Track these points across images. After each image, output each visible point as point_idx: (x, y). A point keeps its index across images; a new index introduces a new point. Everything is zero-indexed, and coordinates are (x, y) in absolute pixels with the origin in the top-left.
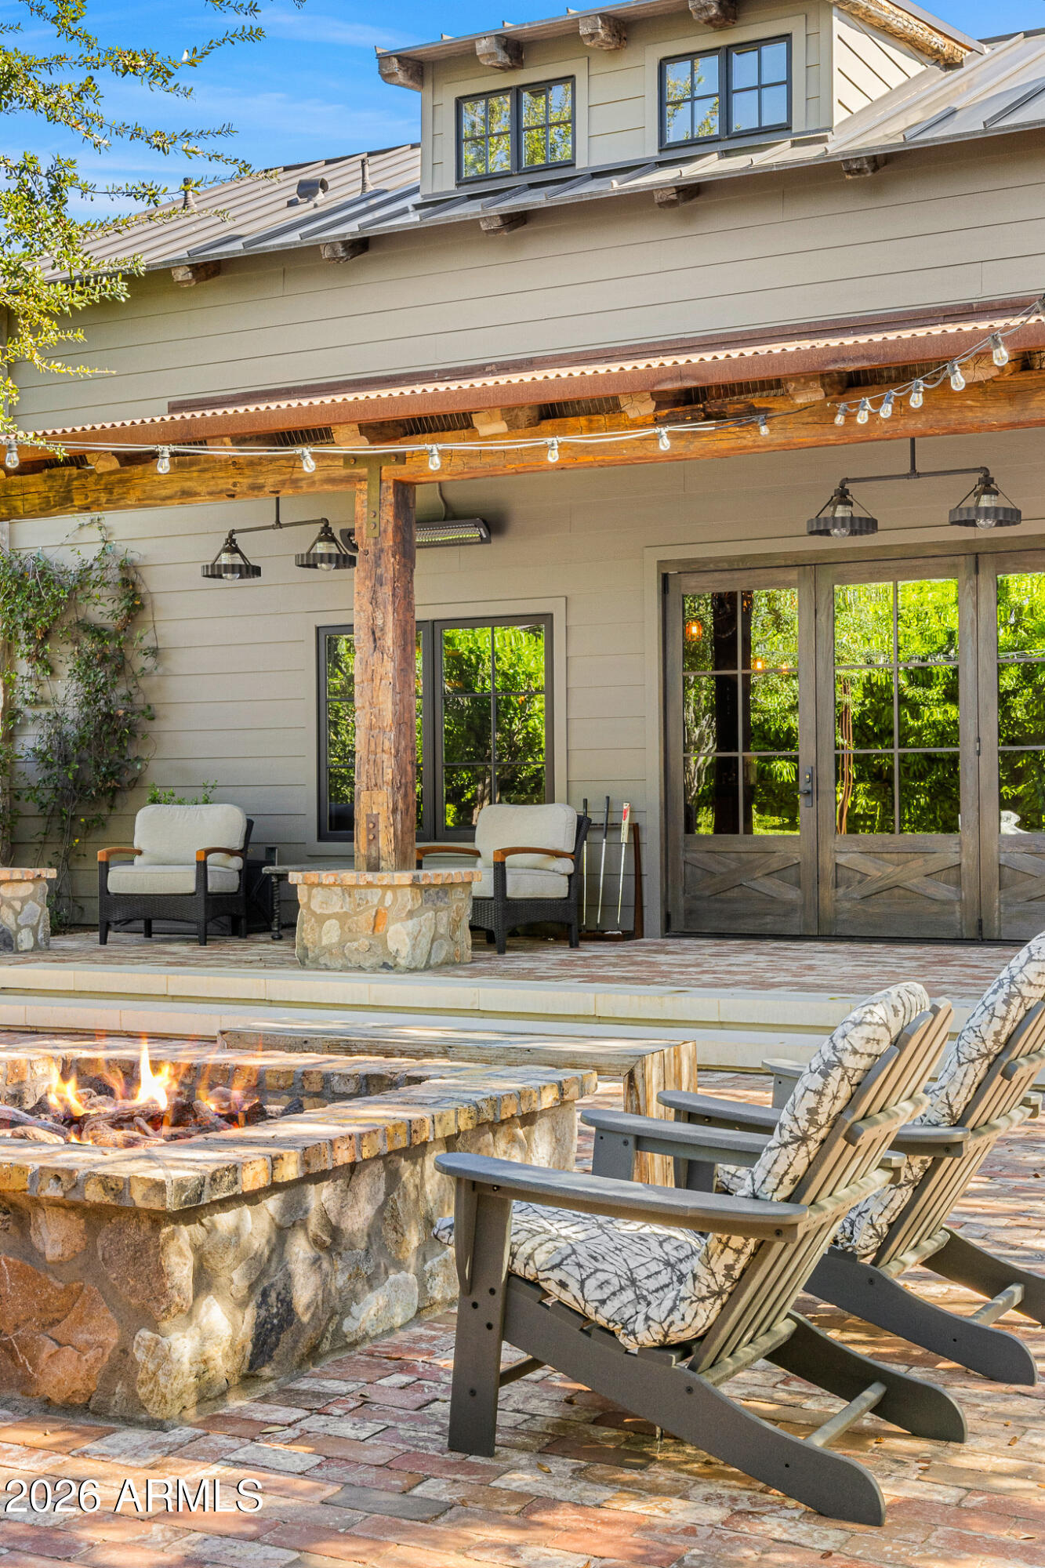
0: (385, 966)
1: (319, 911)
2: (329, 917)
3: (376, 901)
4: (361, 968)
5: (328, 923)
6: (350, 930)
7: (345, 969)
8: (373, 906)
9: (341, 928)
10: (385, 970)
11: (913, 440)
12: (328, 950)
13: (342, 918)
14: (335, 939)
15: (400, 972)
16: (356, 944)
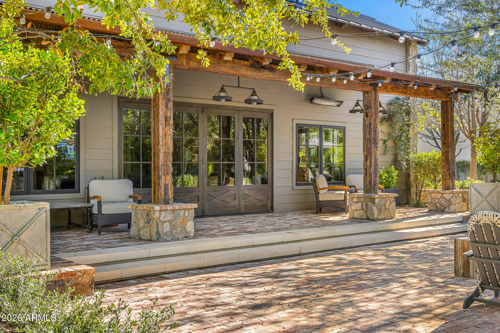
0: (186, 237)
1: (162, 220)
2: (166, 222)
3: (182, 215)
4: (178, 239)
5: (165, 224)
6: (173, 226)
7: (173, 240)
8: (182, 216)
9: (170, 225)
10: (186, 239)
11: (239, 77)
12: (166, 234)
13: (170, 222)
14: (168, 230)
15: (191, 239)
16: (176, 230)
